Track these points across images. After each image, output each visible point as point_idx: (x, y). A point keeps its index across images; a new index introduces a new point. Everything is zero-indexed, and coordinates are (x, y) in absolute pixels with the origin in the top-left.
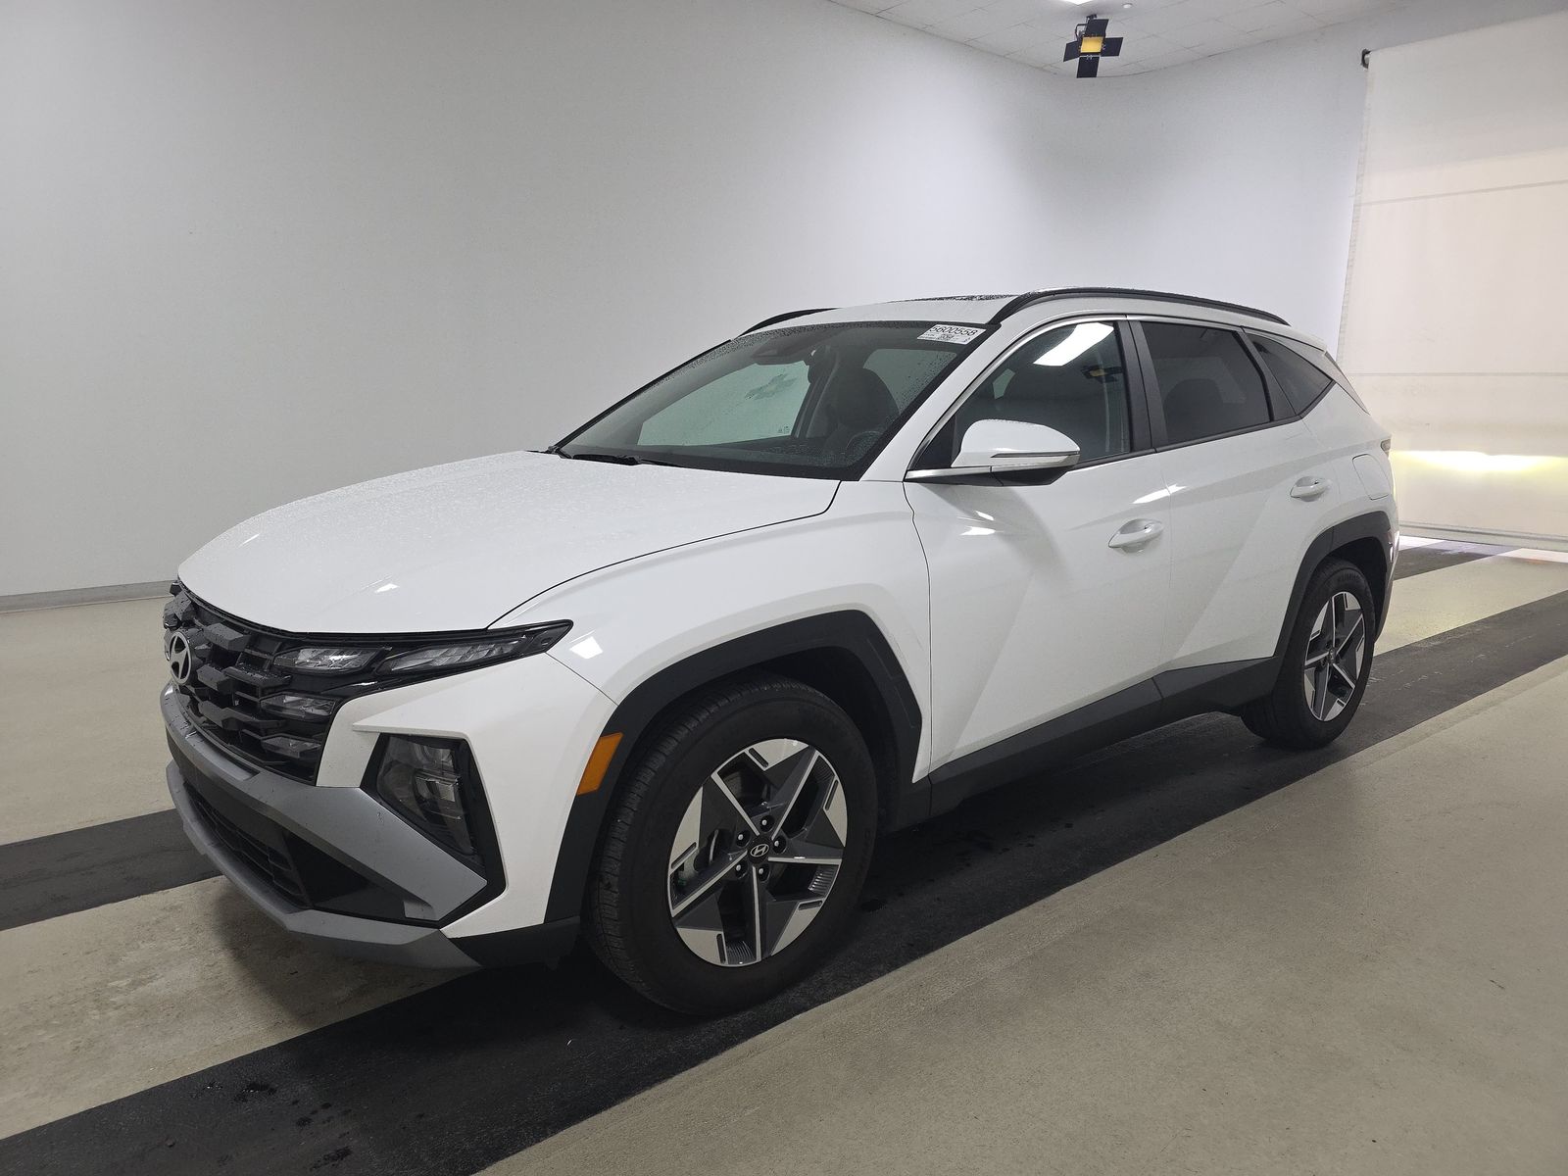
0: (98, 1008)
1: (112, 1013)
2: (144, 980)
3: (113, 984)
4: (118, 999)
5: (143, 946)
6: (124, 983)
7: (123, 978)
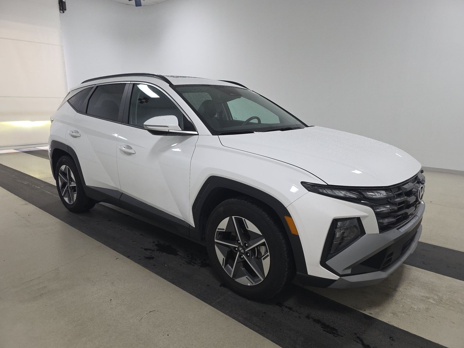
0: (442, 298)
1: (440, 295)
2: (425, 298)
3: (434, 302)
4: (436, 297)
5: (416, 308)
6: (431, 301)
7: (430, 302)
